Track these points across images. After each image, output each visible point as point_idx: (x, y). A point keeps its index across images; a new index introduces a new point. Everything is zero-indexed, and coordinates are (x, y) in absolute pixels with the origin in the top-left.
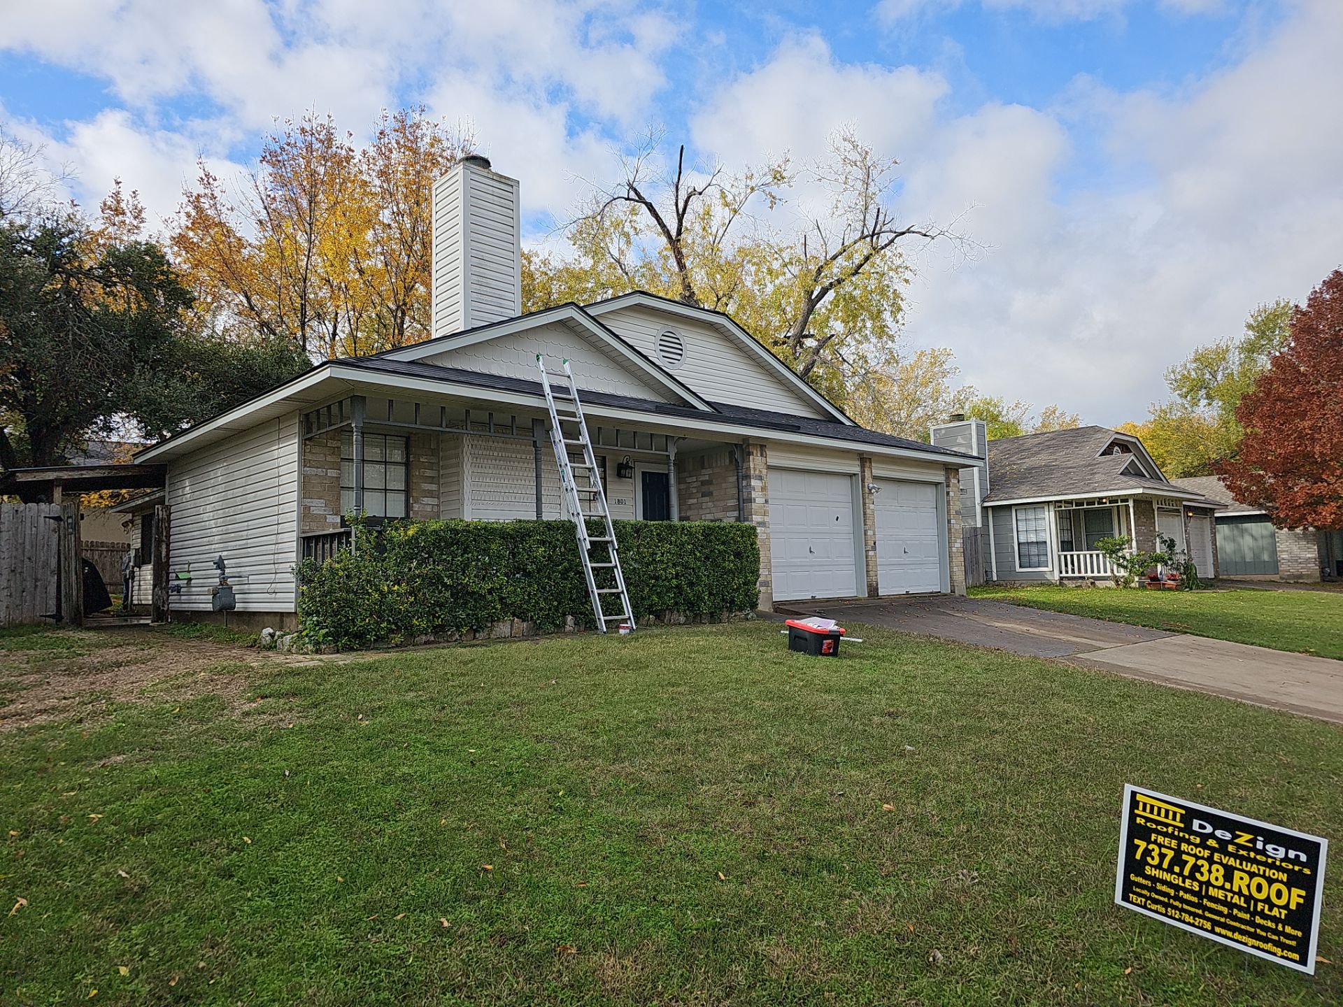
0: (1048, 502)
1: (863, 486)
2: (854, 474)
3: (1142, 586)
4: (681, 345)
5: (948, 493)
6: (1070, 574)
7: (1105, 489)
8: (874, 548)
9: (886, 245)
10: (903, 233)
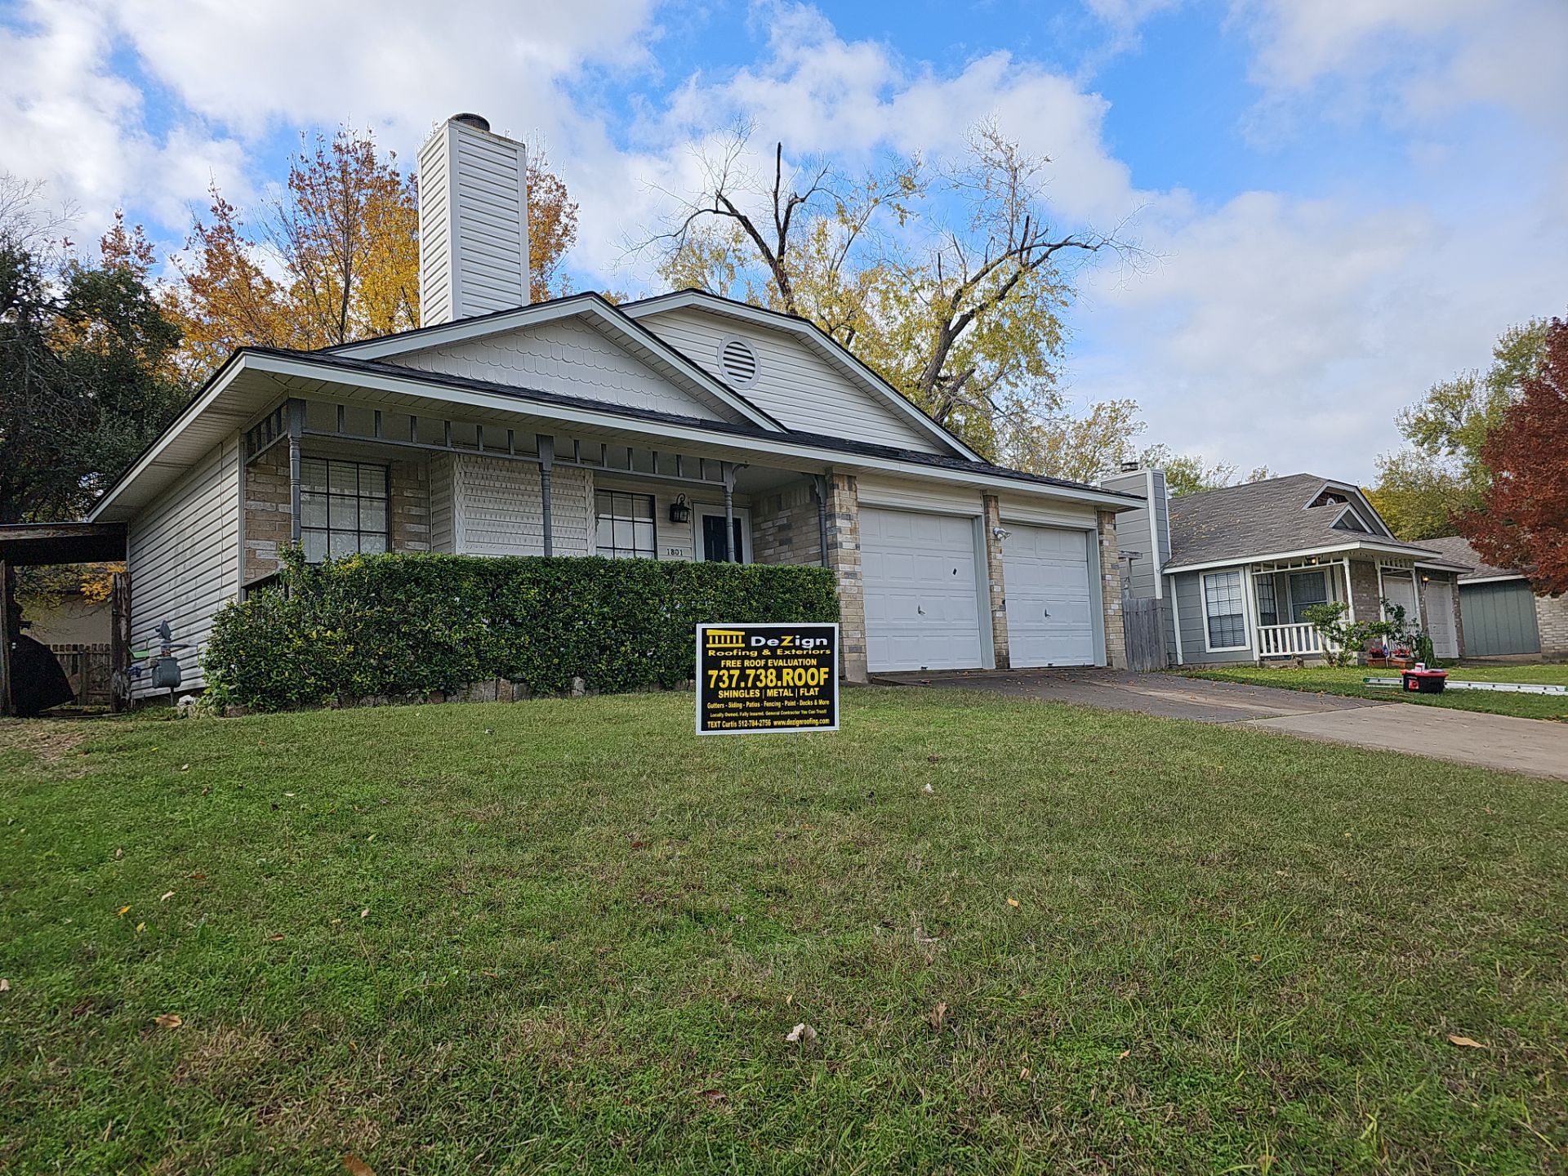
0: (1244, 565)
1: (987, 531)
2: (977, 517)
3: (1362, 664)
4: (752, 359)
5: (1101, 542)
6: (1273, 653)
7: (1314, 545)
8: (1003, 608)
9: (1039, 262)
10: (1059, 246)
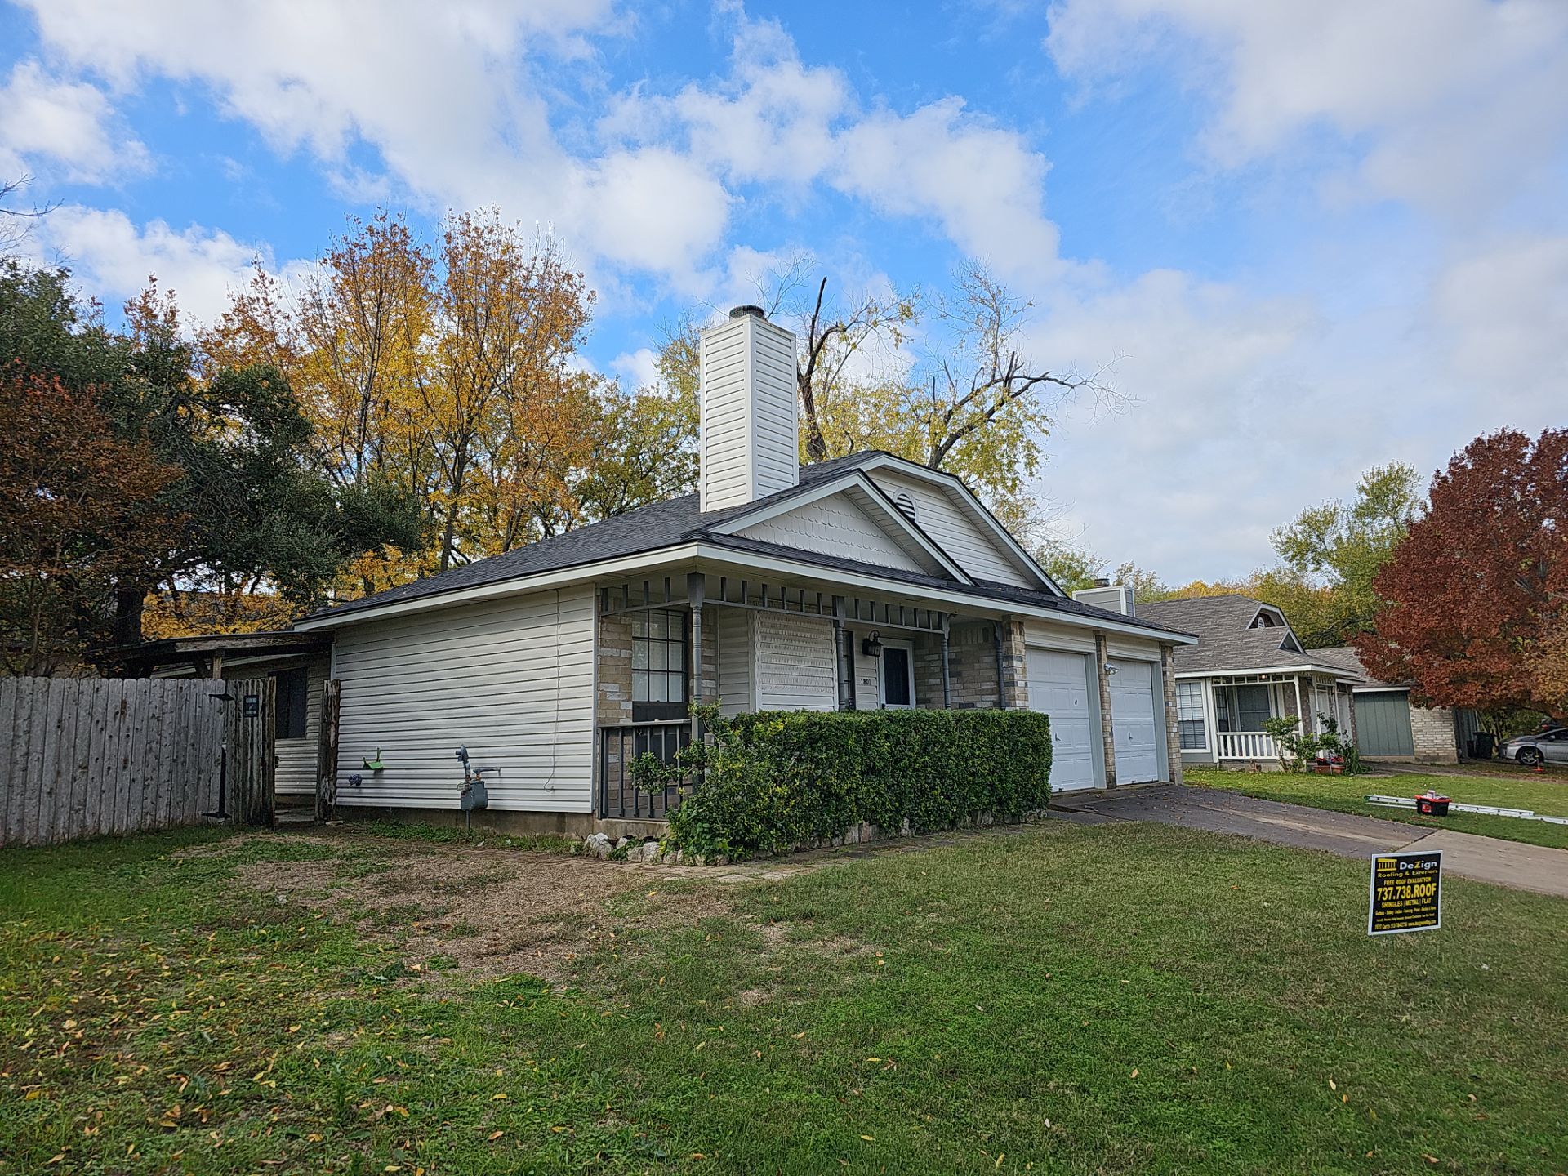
0: (1205, 678)
1: (1099, 667)
2: (1089, 653)
3: (1310, 771)
4: (913, 508)
5: (1165, 673)
6: (1230, 757)
7: (1269, 665)
8: (1111, 735)
9: (1021, 392)
10: (1038, 380)
